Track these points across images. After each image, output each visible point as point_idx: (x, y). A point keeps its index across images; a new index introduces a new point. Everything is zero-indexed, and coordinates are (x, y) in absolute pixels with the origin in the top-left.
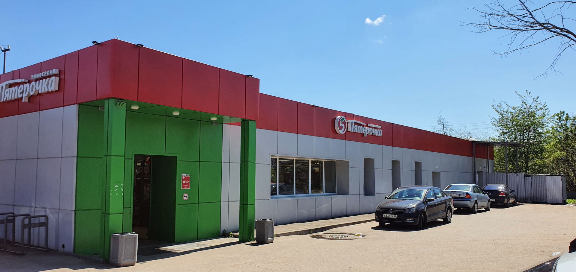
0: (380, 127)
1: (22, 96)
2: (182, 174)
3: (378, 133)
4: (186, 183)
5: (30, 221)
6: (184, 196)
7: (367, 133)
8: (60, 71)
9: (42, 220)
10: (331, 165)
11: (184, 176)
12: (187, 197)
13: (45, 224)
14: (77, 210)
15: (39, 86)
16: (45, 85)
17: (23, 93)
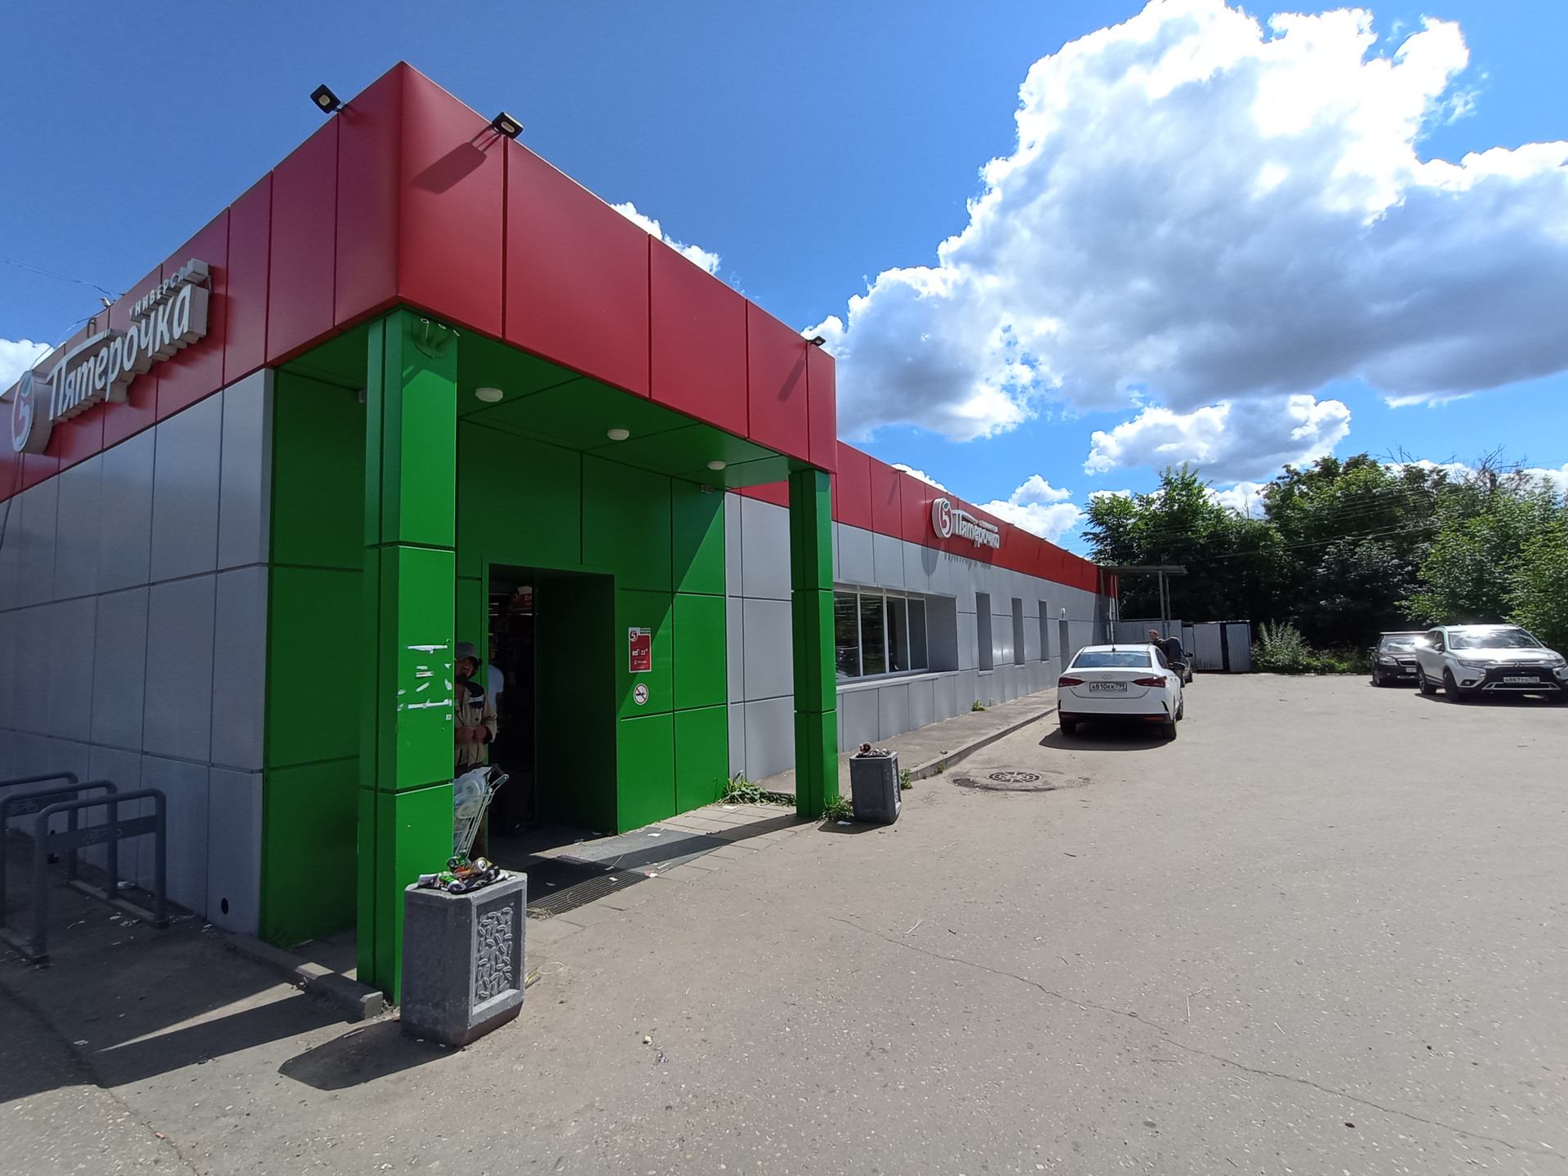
0: (996, 529)
1: (106, 384)
2: (630, 629)
3: (994, 541)
4: (639, 654)
6: (637, 692)
7: (980, 541)
8: (212, 270)
10: (918, 605)
11: (636, 634)
12: (645, 696)
13: (155, 824)
14: (272, 769)
15: (146, 336)
16: (162, 326)
17: (107, 373)
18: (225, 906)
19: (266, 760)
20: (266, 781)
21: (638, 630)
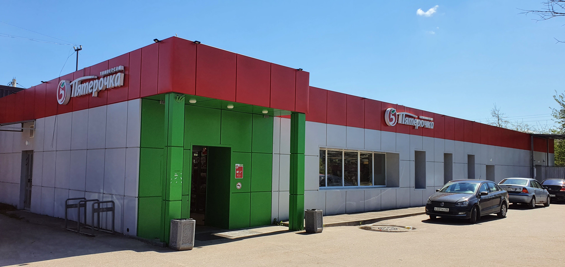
0: (432, 119)
1: (92, 91)
2: (236, 165)
3: (429, 125)
4: (239, 173)
5: (99, 206)
6: (238, 185)
7: (418, 126)
8: (124, 68)
9: (110, 205)
10: (380, 157)
11: (238, 166)
12: (240, 186)
13: (112, 209)
14: (140, 197)
15: (106, 82)
16: (112, 81)
17: (93, 89)
18: (128, 230)
19: (139, 195)
20: (138, 199)
21: (239, 165)
